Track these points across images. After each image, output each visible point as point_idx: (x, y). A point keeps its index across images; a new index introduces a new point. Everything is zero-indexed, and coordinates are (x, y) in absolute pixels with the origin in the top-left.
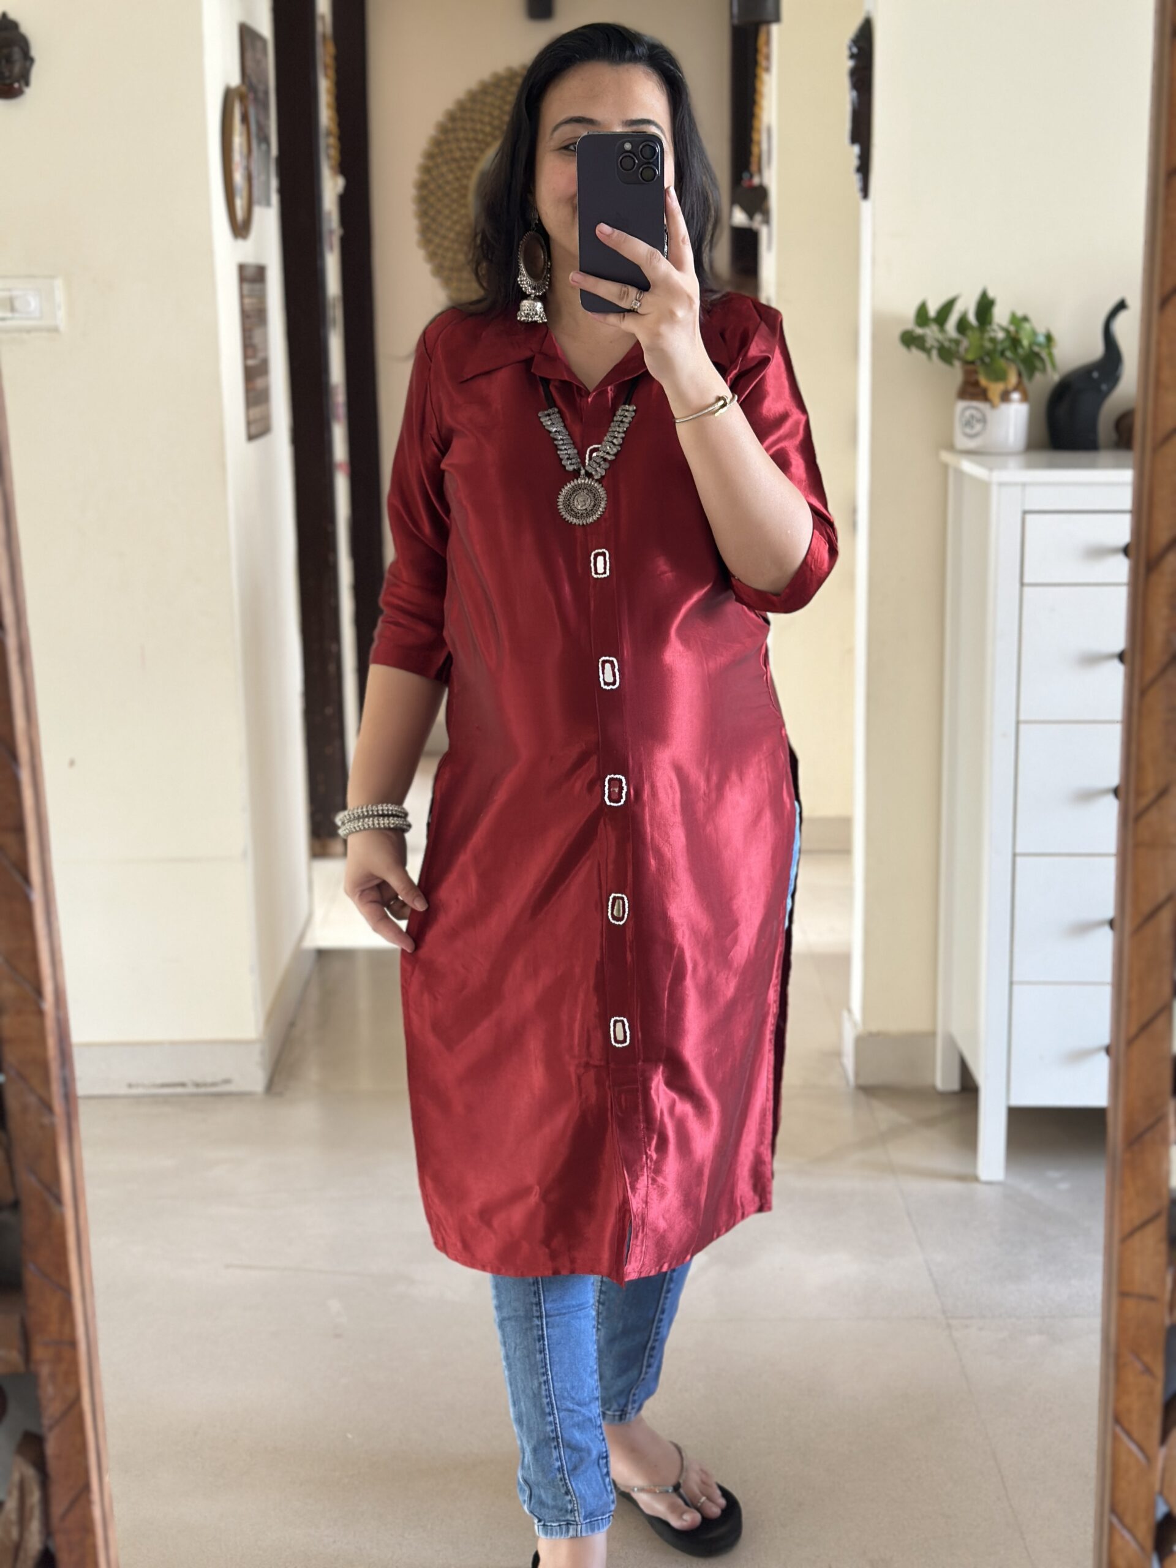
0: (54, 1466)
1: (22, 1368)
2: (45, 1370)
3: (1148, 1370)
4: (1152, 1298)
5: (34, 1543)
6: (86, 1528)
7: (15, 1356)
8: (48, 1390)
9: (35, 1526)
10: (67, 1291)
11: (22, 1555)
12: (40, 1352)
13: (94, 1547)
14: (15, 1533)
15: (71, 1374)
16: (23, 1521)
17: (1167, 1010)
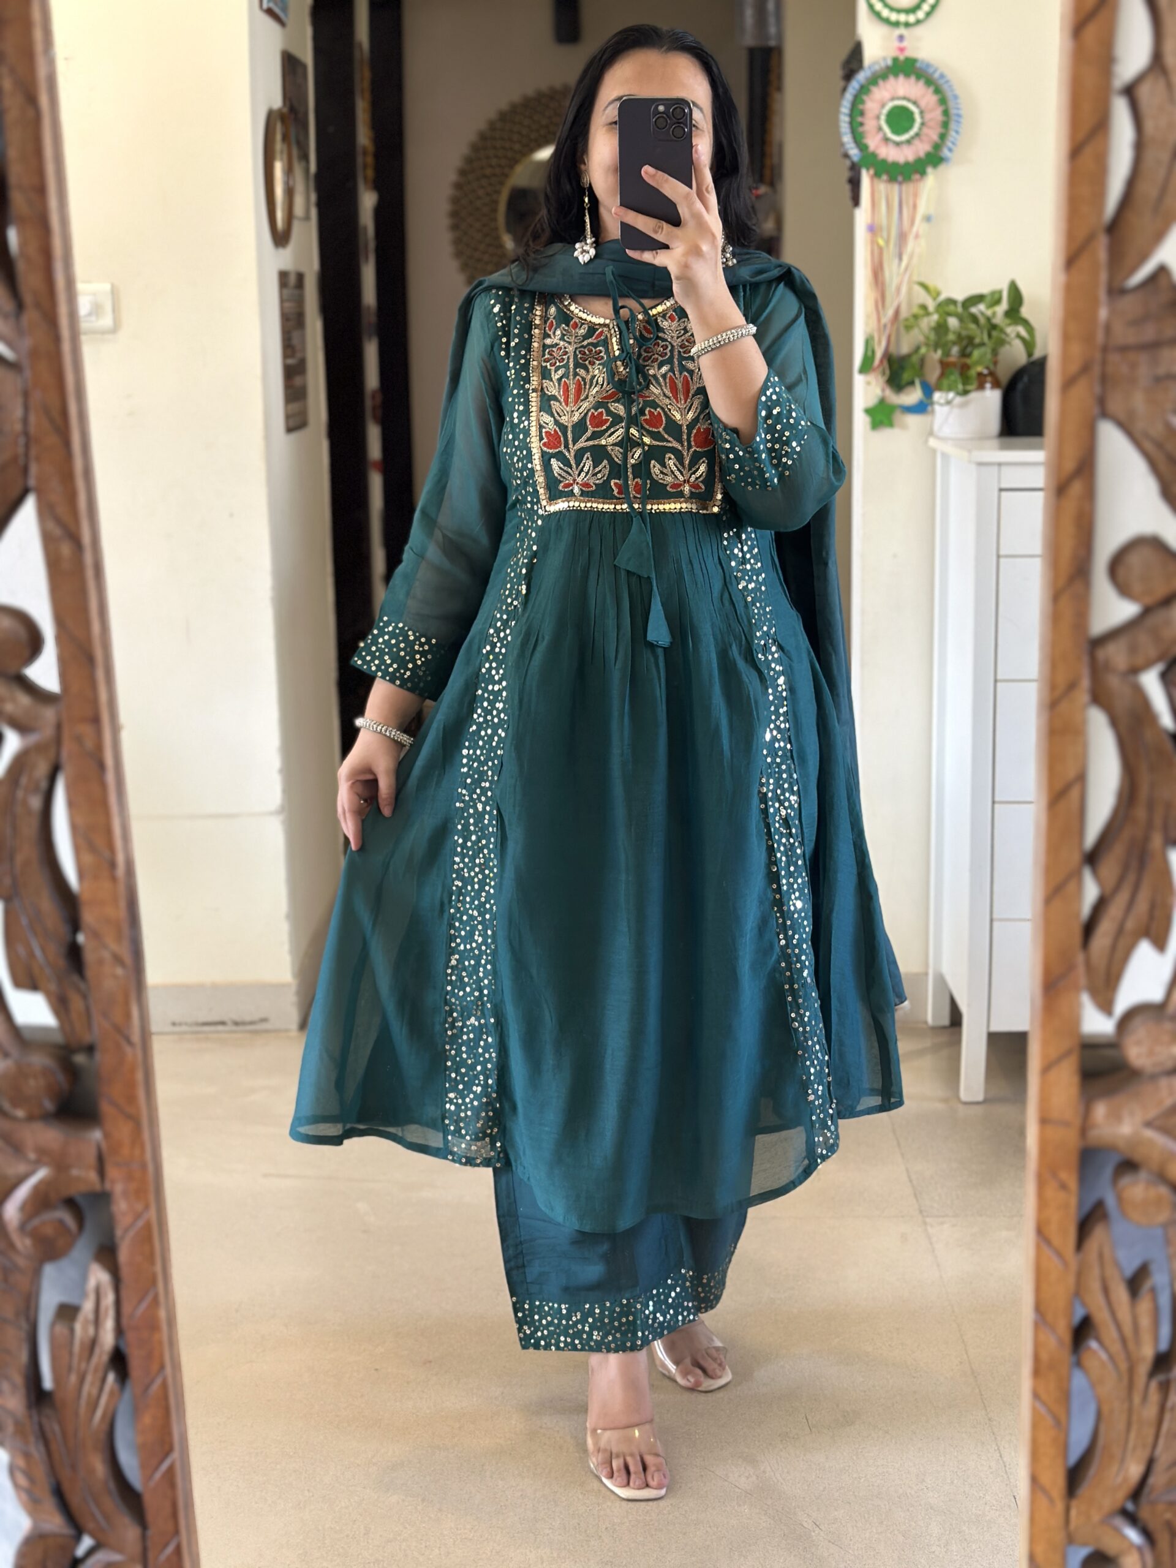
0: (125, 1271)
1: (97, 1187)
2: (118, 1188)
3: (1063, 1186)
4: (1066, 1124)
5: (108, 1338)
6: (153, 1325)
7: (93, 1176)
8: (121, 1206)
9: (109, 1324)
10: (135, 1120)
11: (97, 1351)
12: (112, 1172)
13: (160, 1343)
14: (91, 1331)
15: (140, 1193)
16: (97, 1321)
17: (1077, 875)
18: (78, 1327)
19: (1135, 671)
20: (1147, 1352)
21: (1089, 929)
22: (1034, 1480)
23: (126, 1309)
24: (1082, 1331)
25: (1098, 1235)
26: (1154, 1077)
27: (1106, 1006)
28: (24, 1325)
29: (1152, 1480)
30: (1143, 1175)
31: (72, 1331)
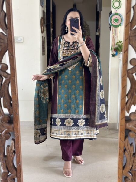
2: (15, 131)
3: (123, 133)
4: (124, 126)
6: (18, 148)
7: (12, 130)
8: (15, 133)
10: (17, 123)
11: (12, 150)
13: (19, 150)
15: (18, 132)
17: (125, 97)
18: (10, 148)
19: (132, 73)
20: (132, 153)
21: (126, 103)
22: (119, 168)
23: (15, 146)
24: (125, 150)
25: (127, 139)
26: (134, 121)
27: (128, 112)
28: (3, 147)
29: (133, 168)
30: (132, 132)
31: (9, 148)
